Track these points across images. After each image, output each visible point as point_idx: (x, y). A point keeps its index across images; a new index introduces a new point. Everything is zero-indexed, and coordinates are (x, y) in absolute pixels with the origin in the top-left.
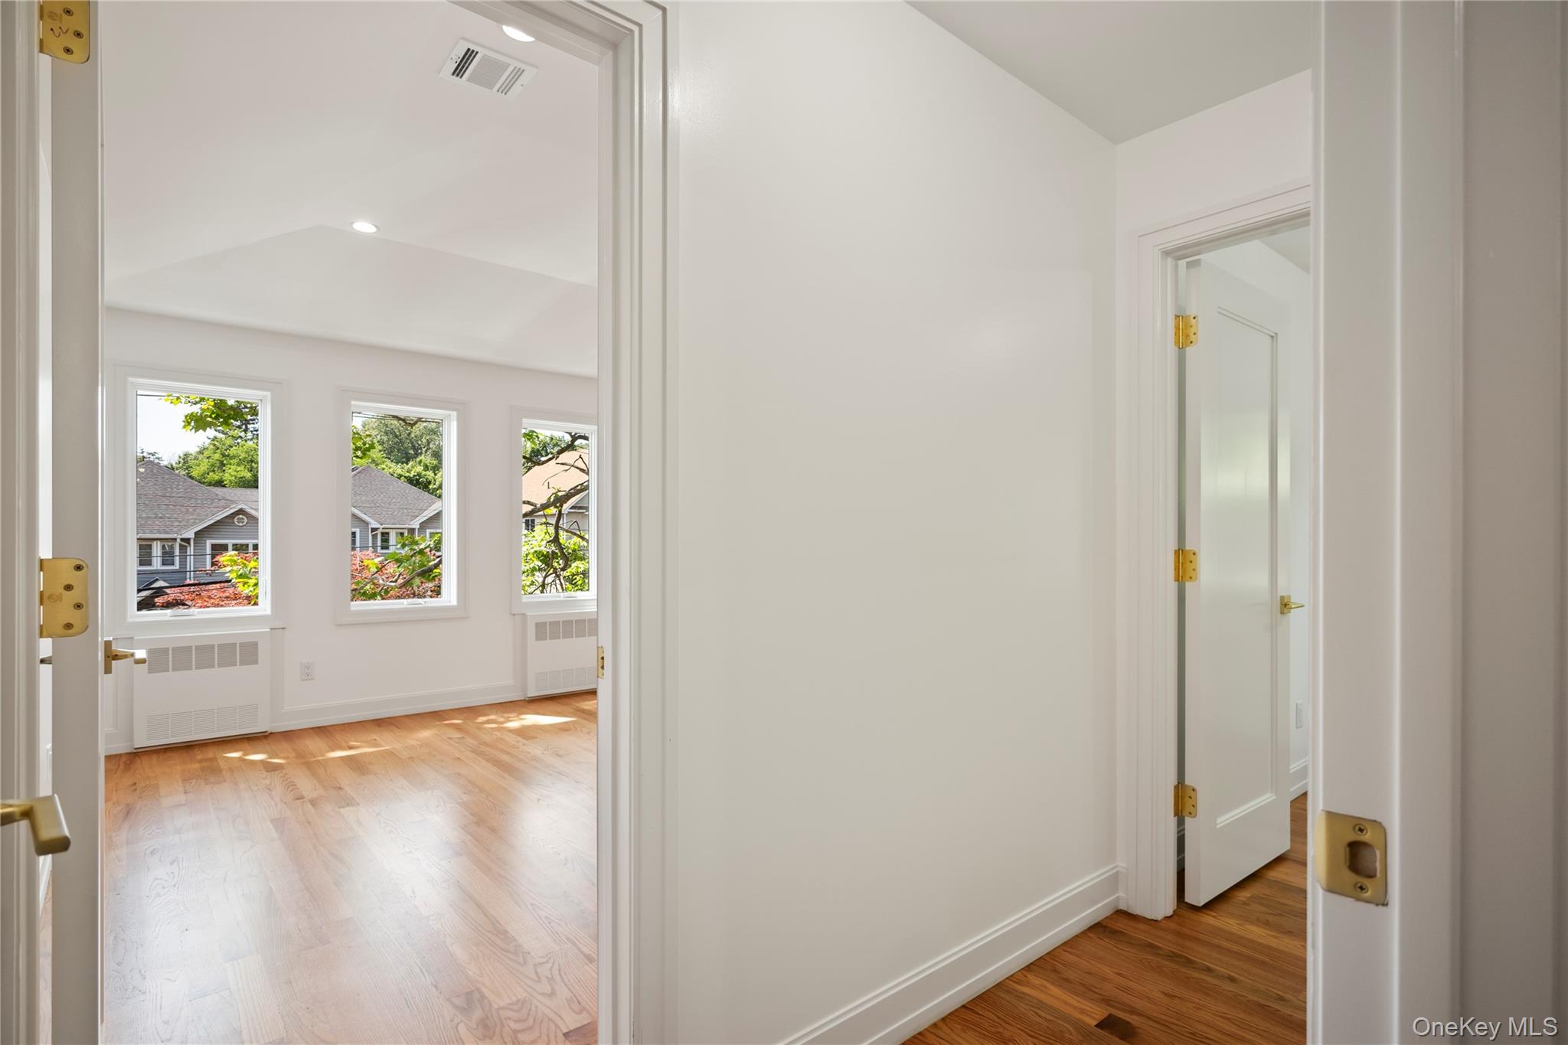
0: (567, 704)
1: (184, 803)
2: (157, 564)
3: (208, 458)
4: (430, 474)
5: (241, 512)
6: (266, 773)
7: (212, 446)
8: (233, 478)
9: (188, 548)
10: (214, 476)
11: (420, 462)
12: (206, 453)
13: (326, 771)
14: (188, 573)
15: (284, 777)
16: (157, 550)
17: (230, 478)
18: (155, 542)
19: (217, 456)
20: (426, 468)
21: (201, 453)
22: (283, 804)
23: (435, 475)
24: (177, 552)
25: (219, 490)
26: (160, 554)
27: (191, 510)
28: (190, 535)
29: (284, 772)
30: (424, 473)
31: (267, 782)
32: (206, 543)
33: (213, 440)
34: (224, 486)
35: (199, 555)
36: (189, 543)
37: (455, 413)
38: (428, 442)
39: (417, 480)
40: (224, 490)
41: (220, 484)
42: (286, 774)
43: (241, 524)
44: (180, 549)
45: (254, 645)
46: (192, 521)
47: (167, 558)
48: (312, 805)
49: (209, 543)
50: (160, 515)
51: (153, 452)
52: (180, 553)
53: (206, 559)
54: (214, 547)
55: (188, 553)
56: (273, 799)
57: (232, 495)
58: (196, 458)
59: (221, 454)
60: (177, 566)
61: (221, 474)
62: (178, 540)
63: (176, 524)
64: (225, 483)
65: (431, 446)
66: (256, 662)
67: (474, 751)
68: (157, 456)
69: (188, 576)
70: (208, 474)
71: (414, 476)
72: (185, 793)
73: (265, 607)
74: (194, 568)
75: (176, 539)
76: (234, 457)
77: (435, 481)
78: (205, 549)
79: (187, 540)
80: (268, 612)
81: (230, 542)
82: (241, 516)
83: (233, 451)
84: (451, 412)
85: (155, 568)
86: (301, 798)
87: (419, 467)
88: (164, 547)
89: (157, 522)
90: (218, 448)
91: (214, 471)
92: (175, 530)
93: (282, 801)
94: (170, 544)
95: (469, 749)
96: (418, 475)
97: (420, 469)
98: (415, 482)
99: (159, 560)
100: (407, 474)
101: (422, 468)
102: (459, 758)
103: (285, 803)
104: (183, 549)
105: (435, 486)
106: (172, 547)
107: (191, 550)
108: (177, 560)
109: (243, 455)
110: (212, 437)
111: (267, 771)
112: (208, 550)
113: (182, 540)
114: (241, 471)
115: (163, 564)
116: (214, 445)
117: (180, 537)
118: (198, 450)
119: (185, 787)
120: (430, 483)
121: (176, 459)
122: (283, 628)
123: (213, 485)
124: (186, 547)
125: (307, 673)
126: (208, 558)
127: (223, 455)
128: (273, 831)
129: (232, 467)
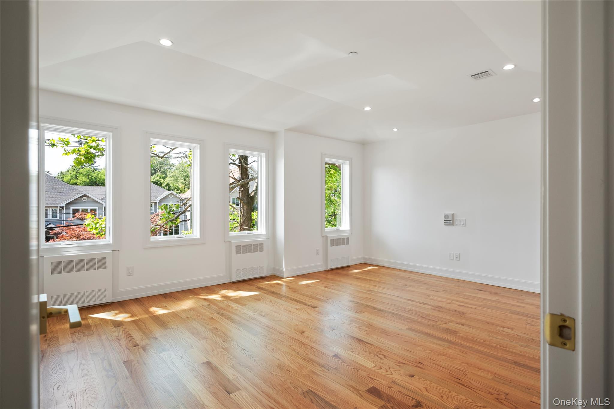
0: (252, 285)
1: (73, 349)
2: (50, 217)
3: (71, 174)
4: (162, 180)
5: (85, 195)
6: (114, 328)
7: (72, 169)
8: (81, 182)
9: (63, 211)
10: (73, 181)
11: (158, 175)
12: (70, 172)
13: (146, 326)
14: (63, 221)
15: (124, 331)
16: (50, 211)
17: (80, 182)
18: (49, 208)
19: (74, 173)
20: (160, 178)
21: (68, 172)
22: (128, 350)
23: (164, 180)
24: (58, 212)
25: (75, 187)
26: (51, 213)
27: (64, 195)
28: (64, 205)
29: (124, 327)
30: (159, 180)
31: (116, 334)
32: (70, 209)
33: (73, 166)
34: (77, 185)
35: (67, 214)
36: (63, 209)
37: (199, 145)
38: (160, 168)
39: (157, 183)
40: (78, 186)
41: (76, 184)
42: (125, 329)
43: (85, 201)
44: (59, 211)
45: (105, 259)
46: (65, 199)
47: (54, 214)
48: (144, 350)
49: (71, 208)
50: (51, 197)
51: (47, 171)
52: (59, 212)
53: (70, 215)
54: (73, 210)
55: (63, 213)
56: (122, 347)
57: (81, 188)
58: (66, 174)
59: (76, 172)
60: (58, 218)
61: (76, 180)
62: (59, 207)
63: (58, 200)
64: (78, 184)
65: (161, 169)
66: (105, 267)
67: (218, 313)
68: (49, 173)
69: (63, 223)
70: (71, 180)
71: (156, 181)
72: (73, 342)
73: (109, 239)
74: (65, 219)
75: (57, 207)
76: (81, 173)
77: (164, 183)
78: (70, 211)
79: (63, 207)
80: (111, 242)
81: (80, 208)
82: (85, 197)
83: (81, 171)
84: (196, 145)
85: (49, 219)
86: (136, 345)
87: (157, 177)
88: (52, 210)
89: (50, 200)
90: (75, 170)
91: (73, 179)
92: (57, 203)
93: (126, 347)
94: (55, 209)
95: (215, 312)
96: (157, 181)
97: (158, 178)
98: (156, 183)
99: (51, 215)
100: (153, 180)
101: (159, 178)
102: (212, 318)
103: (129, 349)
104: (61, 211)
105: (164, 185)
106: (56, 210)
107: (64, 211)
108: (58, 215)
109: (85, 173)
110: (72, 165)
111: (115, 327)
112: (71, 212)
113: (60, 207)
114: (84, 179)
115: (52, 217)
116: (73, 168)
117: (60, 206)
118: (66, 170)
119: (72, 338)
120: (162, 184)
121: (57, 174)
122: (118, 250)
123: (73, 185)
124: (62, 210)
125: (130, 272)
126: (71, 215)
127: (77, 172)
128: (126, 370)
129: (81, 177)
